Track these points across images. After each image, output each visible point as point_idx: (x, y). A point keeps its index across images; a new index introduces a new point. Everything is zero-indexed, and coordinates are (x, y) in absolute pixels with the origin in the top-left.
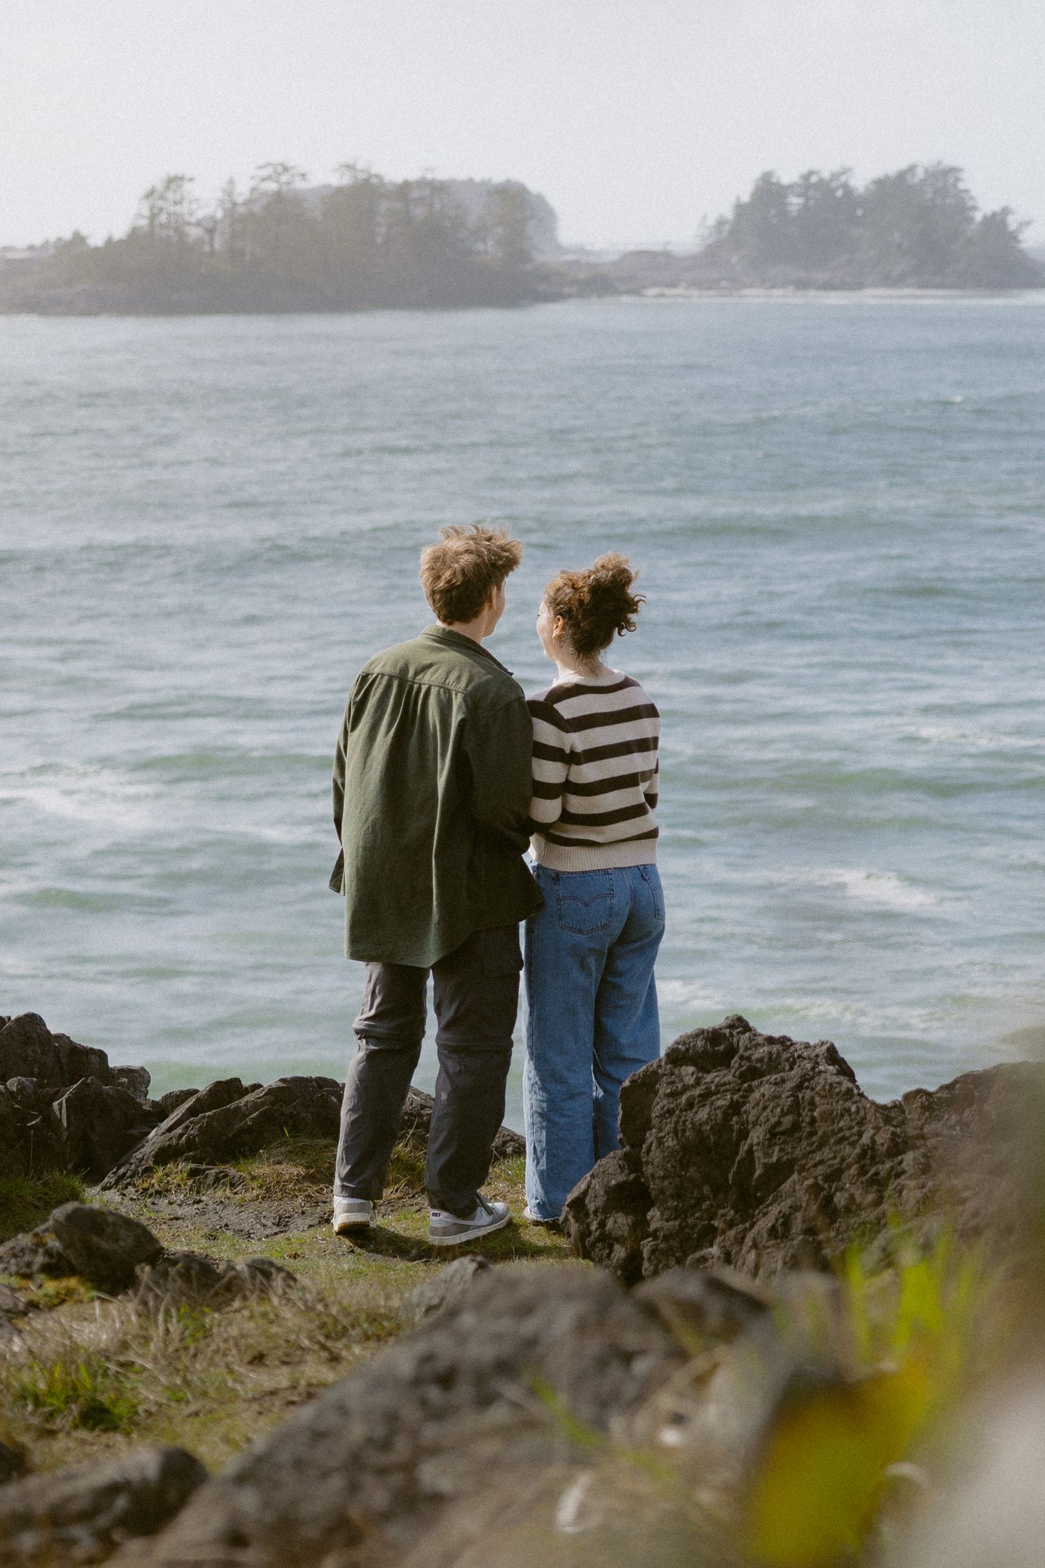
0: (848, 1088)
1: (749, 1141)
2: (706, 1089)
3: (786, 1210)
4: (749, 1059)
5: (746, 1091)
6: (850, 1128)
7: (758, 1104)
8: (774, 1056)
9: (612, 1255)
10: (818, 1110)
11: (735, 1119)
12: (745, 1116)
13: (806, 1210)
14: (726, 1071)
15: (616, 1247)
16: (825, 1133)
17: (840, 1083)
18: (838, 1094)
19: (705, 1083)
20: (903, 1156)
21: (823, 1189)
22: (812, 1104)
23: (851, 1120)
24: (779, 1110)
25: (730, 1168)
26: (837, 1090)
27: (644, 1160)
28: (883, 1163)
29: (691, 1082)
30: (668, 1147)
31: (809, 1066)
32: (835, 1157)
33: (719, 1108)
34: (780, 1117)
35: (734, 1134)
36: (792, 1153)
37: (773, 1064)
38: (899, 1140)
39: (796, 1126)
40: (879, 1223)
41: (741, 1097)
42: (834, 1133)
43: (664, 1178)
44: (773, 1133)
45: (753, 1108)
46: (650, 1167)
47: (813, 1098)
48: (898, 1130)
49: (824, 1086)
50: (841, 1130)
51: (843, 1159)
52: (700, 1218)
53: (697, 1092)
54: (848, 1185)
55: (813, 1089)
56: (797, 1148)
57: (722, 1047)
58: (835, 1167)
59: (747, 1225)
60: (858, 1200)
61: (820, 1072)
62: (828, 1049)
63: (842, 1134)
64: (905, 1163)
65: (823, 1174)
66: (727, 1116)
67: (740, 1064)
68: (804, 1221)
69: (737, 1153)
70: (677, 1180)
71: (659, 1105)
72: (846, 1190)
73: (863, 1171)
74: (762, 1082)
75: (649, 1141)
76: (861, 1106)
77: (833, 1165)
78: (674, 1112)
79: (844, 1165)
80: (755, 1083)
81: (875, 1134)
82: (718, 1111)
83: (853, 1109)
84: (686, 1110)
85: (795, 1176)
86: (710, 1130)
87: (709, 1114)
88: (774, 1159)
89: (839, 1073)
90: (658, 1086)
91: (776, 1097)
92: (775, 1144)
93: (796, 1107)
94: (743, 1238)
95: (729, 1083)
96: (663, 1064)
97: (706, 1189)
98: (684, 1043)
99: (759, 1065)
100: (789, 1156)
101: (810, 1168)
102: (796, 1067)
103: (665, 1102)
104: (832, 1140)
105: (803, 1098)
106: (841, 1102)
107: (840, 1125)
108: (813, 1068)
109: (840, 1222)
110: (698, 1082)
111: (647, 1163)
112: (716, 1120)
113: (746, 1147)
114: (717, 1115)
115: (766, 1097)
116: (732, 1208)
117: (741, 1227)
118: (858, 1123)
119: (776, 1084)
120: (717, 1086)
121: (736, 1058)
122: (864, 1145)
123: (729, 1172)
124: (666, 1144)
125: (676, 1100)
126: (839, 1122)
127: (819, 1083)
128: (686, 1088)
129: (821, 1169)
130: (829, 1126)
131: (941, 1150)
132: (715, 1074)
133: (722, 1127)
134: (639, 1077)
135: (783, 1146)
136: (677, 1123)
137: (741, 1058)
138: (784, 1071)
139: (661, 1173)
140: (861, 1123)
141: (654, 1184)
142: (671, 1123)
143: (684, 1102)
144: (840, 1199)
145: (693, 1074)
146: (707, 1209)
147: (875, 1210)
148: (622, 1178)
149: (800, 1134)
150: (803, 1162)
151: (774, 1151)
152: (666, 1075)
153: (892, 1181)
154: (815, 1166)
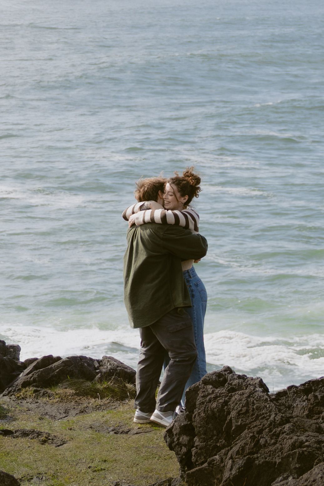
0: (266, 398)
1: (230, 416)
2: (216, 395)
3: (243, 445)
4: (231, 384)
5: (230, 396)
6: (266, 413)
7: (234, 402)
8: (240, 384)
9: (182, 450)
10: (255, 406)
11: (226, 407)
12: (229, 406)
13: (250, 445)
14: (223, 388)
15: (183, 447)
16: (257, 415)
17: (263, 396)
18: (263, 400)
19: (215, 393)
20: (285, 425)
21: (257, 437)
22: (253, 403)
23: (267, 410)
24: (241, 405)
25: (224, 425)
26: (262, 399)
27: (193, 420)
28: (278, 427)
29: (211, 392)
30: (202, 416)
31: (252, 389)
32: (260, 425)
33: (220, 403)
34: (242, 408)
35: (225, 413)
36: (246, 421)
37: (240, 387)
38: (284, 419)
39: (247, 411)
40: (276, 452)
41: (228, 399)
42: (261, 415)
43: (200, 427)
44: (239, 414)
45: (232, 403)
46: (195, 423)
47: (254, 401)
48: (284, 415)
49: (258, 397)
50: (263, 414)
51: (264, 425)
52: (213, 442)
53: (213, 396)
54: (265, 436)
55: (254, 398)
56: (247, 419)
57: (222, 379)
58: (261, 428)
59: (229, 448)
60: (268, 442)
61: (256, 391)
62: (260, 381)
63: (263, 416)
64: (285, 429)
65: (256, 431)
66: (223, 406)
67: (228, 386)
68: (249, 449)
69: (226, 420)
70: (205, 428)
71: (199, 400)
72: (264, 437)
73: (270, 431)
74: (236, 393)
75: (195, 413)
76: (270, 405)
77: (260, 428)
78: (204, 404)
79: (264, 428)
80: (233, 394)
81: (275, 416)
82: (220, 404)
83: (268, 406)
84: (208, 403)
85: (246, 431)
86: (217, 411)
87: (216, 405)
88: (239, 423)
89: (263, 392)
90: (199, 392)
91: (240, 400)
92: (239, 418)
93: (247, 404)
94: (228, 453)
95: (224, 393)
96: (201, 384)
97: (215, 432)
98: (209, 377)
99: (235, 387)
100: (245, 423)
101: (252, 428)
102: (248, 388)
103: (201, 399)
104: (260, 418)
105: (250, 401)
106: (263, 403)
107: (263, 411)
108: (254, 389)
109: (262, 450)
110: (213, 392)
111: (194, 421)
112: (219, 407)
113: (229, 418)
114: (219, 405)
115: (237, 400)
116: (224, 439)
117: (227, 449)
118: (269, 412)
119: (240, 395)
120: (220, 394)
121: (226, 384)
122: (271, 421)
123: (223, 427)
124: (201, 415)
125: (205, 398)
126: (262, 411)
127: (256, 395)
128: (209, 394)
129: (256, 429)
130: (259, 412)
131: (298, 423)
132: (219, 389)
133: (221, 410)
134: (192, 388)
135: (242, 419)
136: (205, 408)
137: (229, 384)
138: (243, 389)
139: (199, 425)
140: (270, 412)
141: (197, 429)
142: (203, 407)
143: (208, 399)
144: (262, 441)
145: (211, 388)
146: (215, 439)
147: (274, 446)
148: (185, 423)
149: (249, 414)
150: (250, 425)
151: (239, 420)
152: (202, 388)
153: (281, 435)
154: (254, 427)
